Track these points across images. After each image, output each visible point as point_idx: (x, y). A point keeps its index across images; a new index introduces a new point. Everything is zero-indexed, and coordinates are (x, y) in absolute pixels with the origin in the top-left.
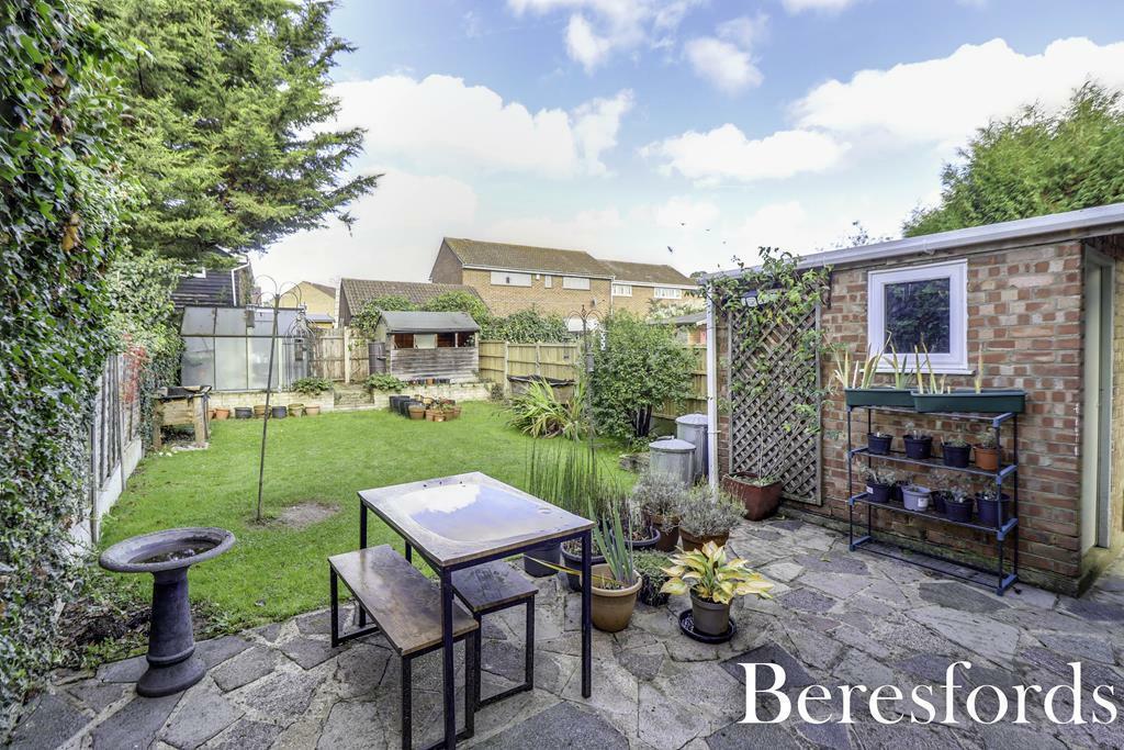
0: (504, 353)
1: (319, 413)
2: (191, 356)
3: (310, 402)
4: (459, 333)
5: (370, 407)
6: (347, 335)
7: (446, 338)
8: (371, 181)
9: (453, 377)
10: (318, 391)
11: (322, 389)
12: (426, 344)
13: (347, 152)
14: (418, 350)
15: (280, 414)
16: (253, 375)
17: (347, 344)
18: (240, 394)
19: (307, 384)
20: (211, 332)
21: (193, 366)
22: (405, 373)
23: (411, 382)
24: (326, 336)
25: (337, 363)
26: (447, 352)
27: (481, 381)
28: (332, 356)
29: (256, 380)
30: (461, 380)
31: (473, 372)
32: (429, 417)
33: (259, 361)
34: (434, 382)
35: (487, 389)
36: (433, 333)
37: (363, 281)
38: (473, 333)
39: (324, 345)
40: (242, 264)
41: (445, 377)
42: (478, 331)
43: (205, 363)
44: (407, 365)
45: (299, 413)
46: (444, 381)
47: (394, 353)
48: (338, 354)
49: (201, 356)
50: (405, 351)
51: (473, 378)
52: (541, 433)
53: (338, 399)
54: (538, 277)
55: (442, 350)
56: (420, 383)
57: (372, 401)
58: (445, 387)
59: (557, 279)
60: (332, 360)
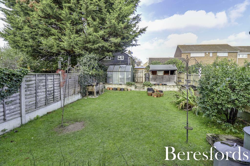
0: (184, 77)
1: (131, 90)
2: (109, 76)
3: (129, 88)
4: (171, 71)
5: (143, 90)
6: (144, 72)
7: (166, 72)
8: (144, 30)
9: (168, 84)
10: (131, 85)
11: (132, 85)
12: (161, 74)
13: (136, 23)
14: (158, 75)
15: (122, 90)
16: (120, 80)
17: (144, 73)
18: (115, 85)
19: (129, 83)
20: (112, 71)
21: (109, 78)
22: (154, 81)
23: (155, 84)
24: (139, 72)
25: (141, 78)
26: (167, 76)
27: (177, 85)
28: (140, 76)
29: (120, 82)
30: (170, 85)
31: (175, 82)
32: (153, 95)
33: (121, 77)
34: (162, 84)
35: (178, 88)
36: (163, 71)
37: (154, 58)
38: (175, 71)
39: (139, 74)
40: (130, 56)
41: (165, 83)
42: (177, 70)
43: (111, 77)
44: (155, 80)
45: (126, 90)
46: (165, 85)
47: (151, 76)
48: (142, 76)
49: (110, 76)
50: (154, 76)
51: (175, 84)
52: (182, 108)
53: (136, 88)
54: (207, 54)
55: (165, 76)
56: (158, 85)
57: (144, 89)
58: (165, 86)
59: (214, 54)
60: (140, 77)
